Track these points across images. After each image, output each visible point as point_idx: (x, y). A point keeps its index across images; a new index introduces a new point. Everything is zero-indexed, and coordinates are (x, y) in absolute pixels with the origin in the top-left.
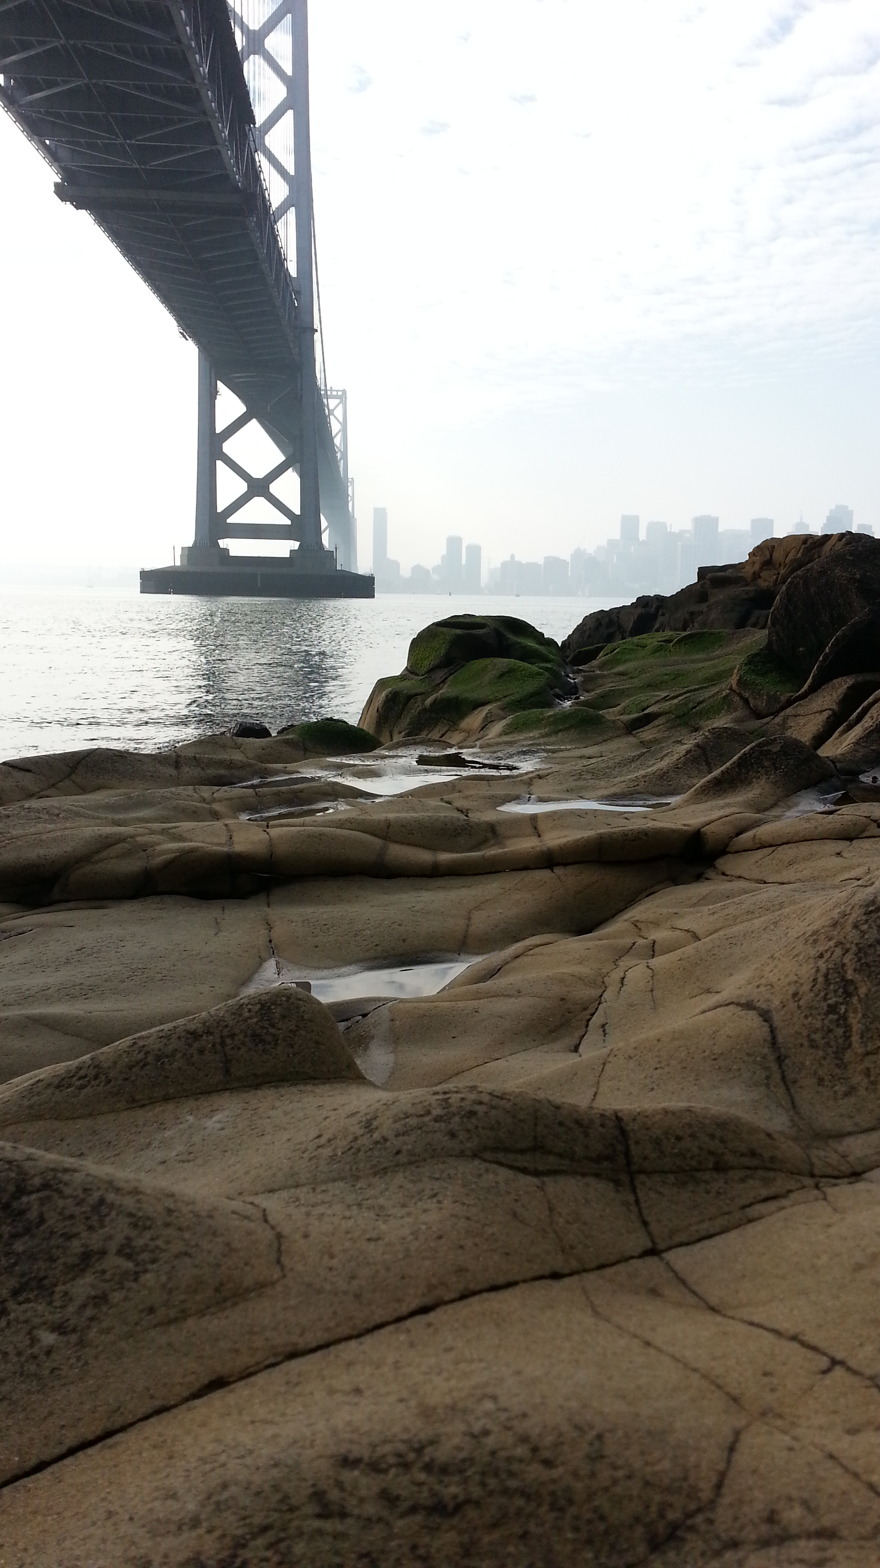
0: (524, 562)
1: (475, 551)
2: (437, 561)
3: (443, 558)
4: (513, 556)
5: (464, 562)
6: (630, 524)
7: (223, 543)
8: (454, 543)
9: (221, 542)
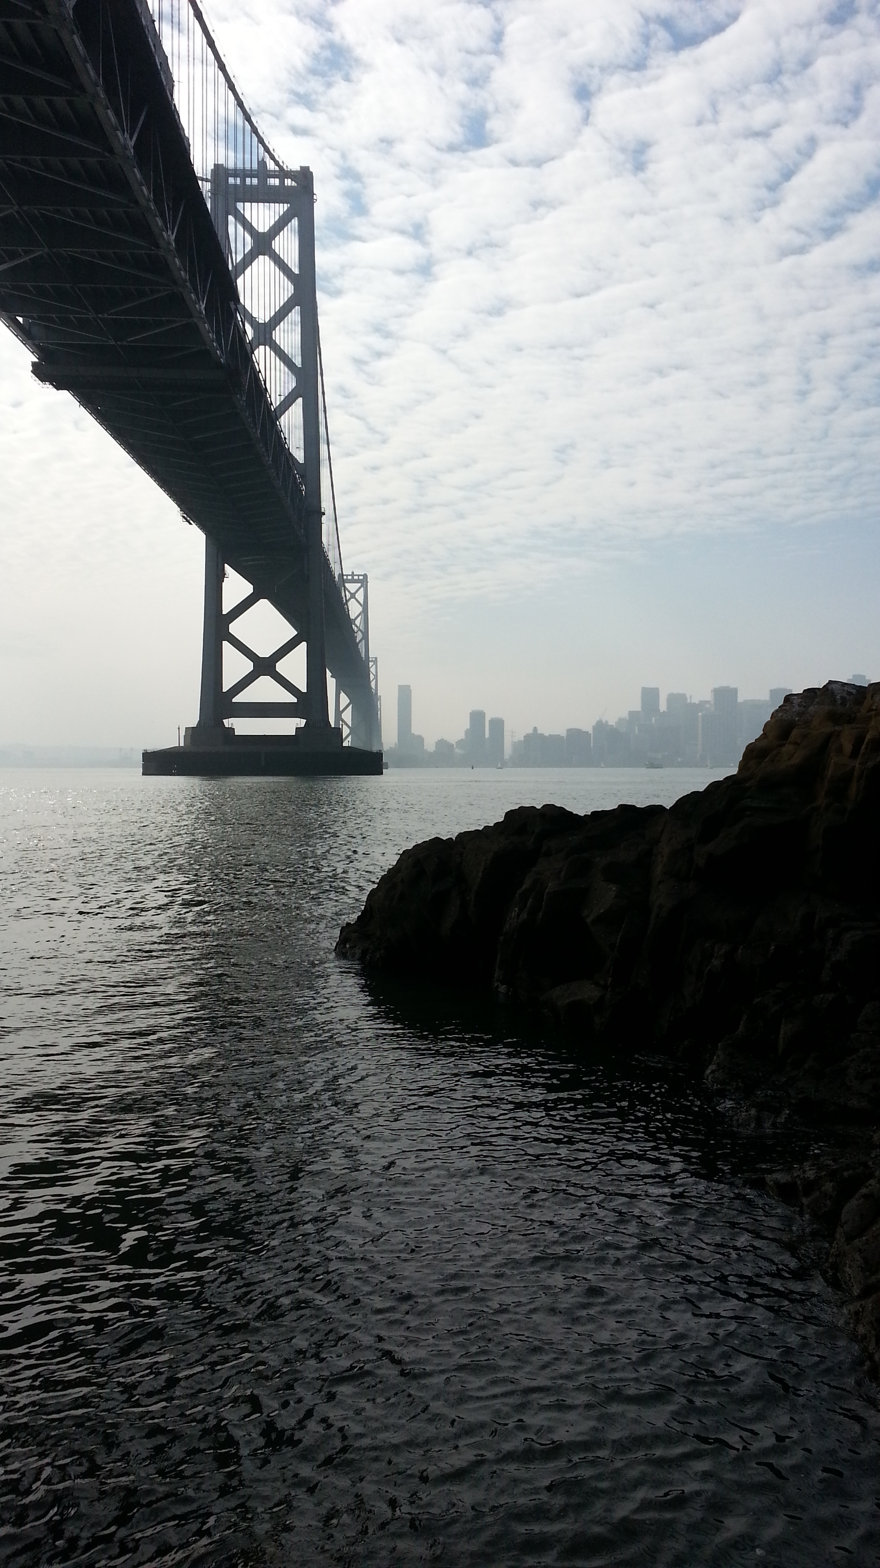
0: (547, 734)
1: (498, 725)
2: (462, 736)
3: (467, 732)
4: (535, 729)
5: (487, 735)
6: (650, 696)
7: (227, 723)
8: (477, 717)
9: (225, 721)
